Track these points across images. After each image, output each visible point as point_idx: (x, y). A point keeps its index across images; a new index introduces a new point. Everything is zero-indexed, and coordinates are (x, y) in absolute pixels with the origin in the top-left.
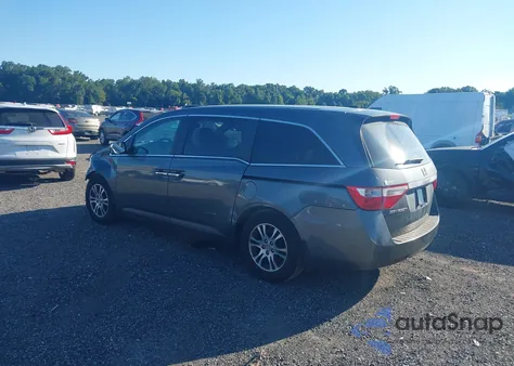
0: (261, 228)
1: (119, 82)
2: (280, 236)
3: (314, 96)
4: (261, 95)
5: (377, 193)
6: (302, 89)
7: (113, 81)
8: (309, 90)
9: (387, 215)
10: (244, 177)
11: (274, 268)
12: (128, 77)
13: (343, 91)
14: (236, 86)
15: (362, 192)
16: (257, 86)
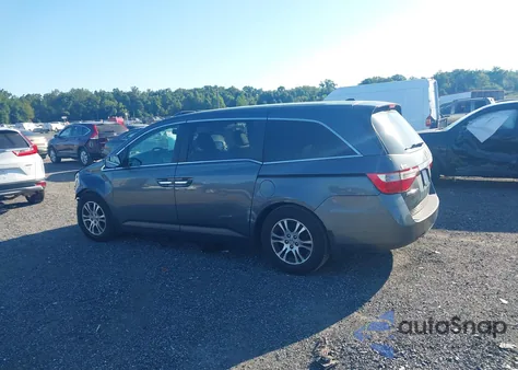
0: (283, 224)
1: (46, 96)
2: (303, 229)
3: (254, 95)
4: (201, 98)
5: (395, 178)
6: (241, 89)
7: (39, 95)
8: (248, 89)
9: (405, 196)
10: (259, 176)
11: (300, 260)
12: (57, 91)
13: (281, 88)
14: (173, 90)
15: (382, 177)
16: (196, 89)
